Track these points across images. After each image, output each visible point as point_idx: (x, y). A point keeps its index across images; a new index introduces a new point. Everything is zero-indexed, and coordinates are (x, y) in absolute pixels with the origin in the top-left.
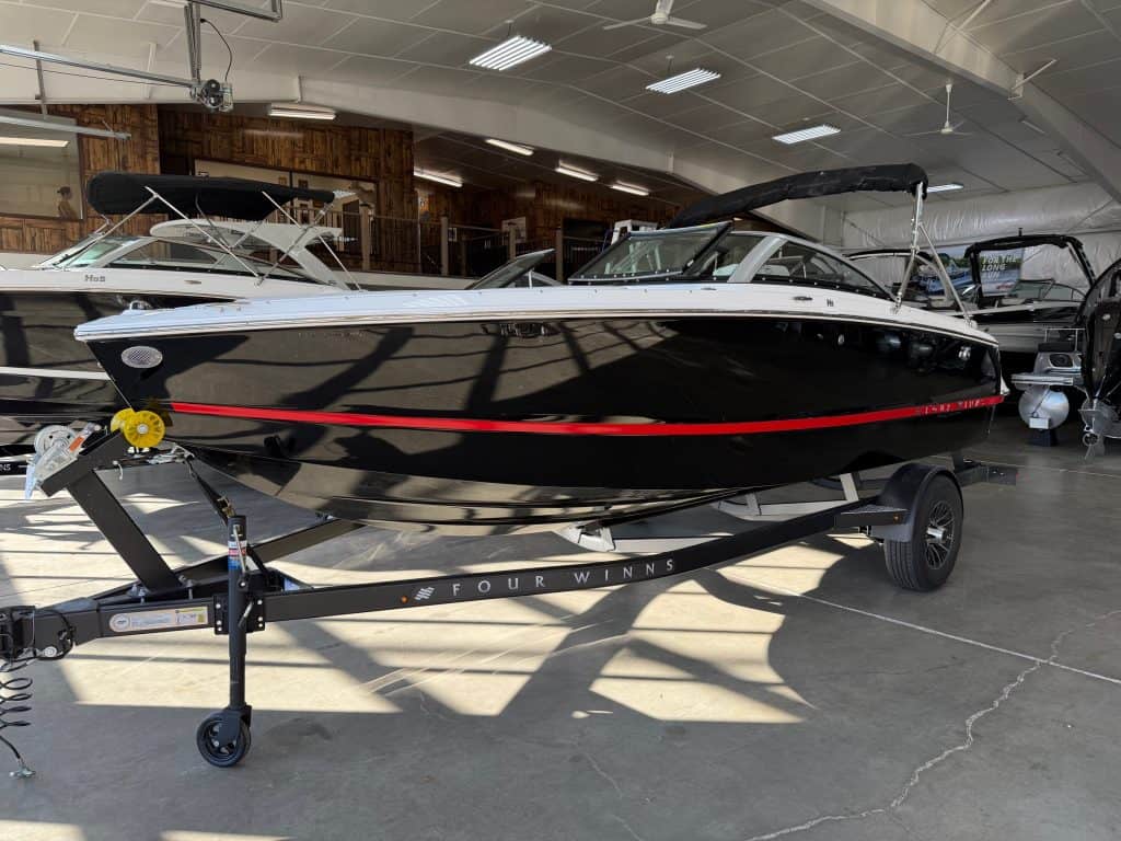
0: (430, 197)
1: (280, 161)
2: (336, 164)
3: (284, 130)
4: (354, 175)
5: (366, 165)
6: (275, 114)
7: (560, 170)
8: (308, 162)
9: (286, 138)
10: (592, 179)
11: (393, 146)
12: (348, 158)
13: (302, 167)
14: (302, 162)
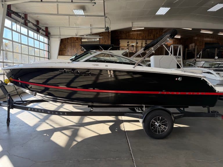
0: (174, 41)
1: (135, 38)
2: (146, 37)
3: (136, 32)
4: (149, 39)
5: (152, 37)
6: (133, 29)
7: (201, 32)
8: (140, 37)
9: (136, 34)
10: (212, 33)
11: (158, 32)
12: (148, 36)
13: (139, 38)
14: (139, 37)
